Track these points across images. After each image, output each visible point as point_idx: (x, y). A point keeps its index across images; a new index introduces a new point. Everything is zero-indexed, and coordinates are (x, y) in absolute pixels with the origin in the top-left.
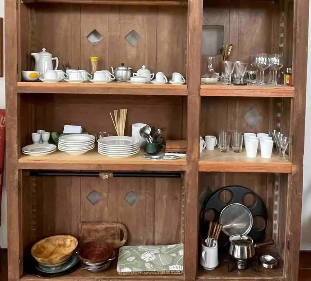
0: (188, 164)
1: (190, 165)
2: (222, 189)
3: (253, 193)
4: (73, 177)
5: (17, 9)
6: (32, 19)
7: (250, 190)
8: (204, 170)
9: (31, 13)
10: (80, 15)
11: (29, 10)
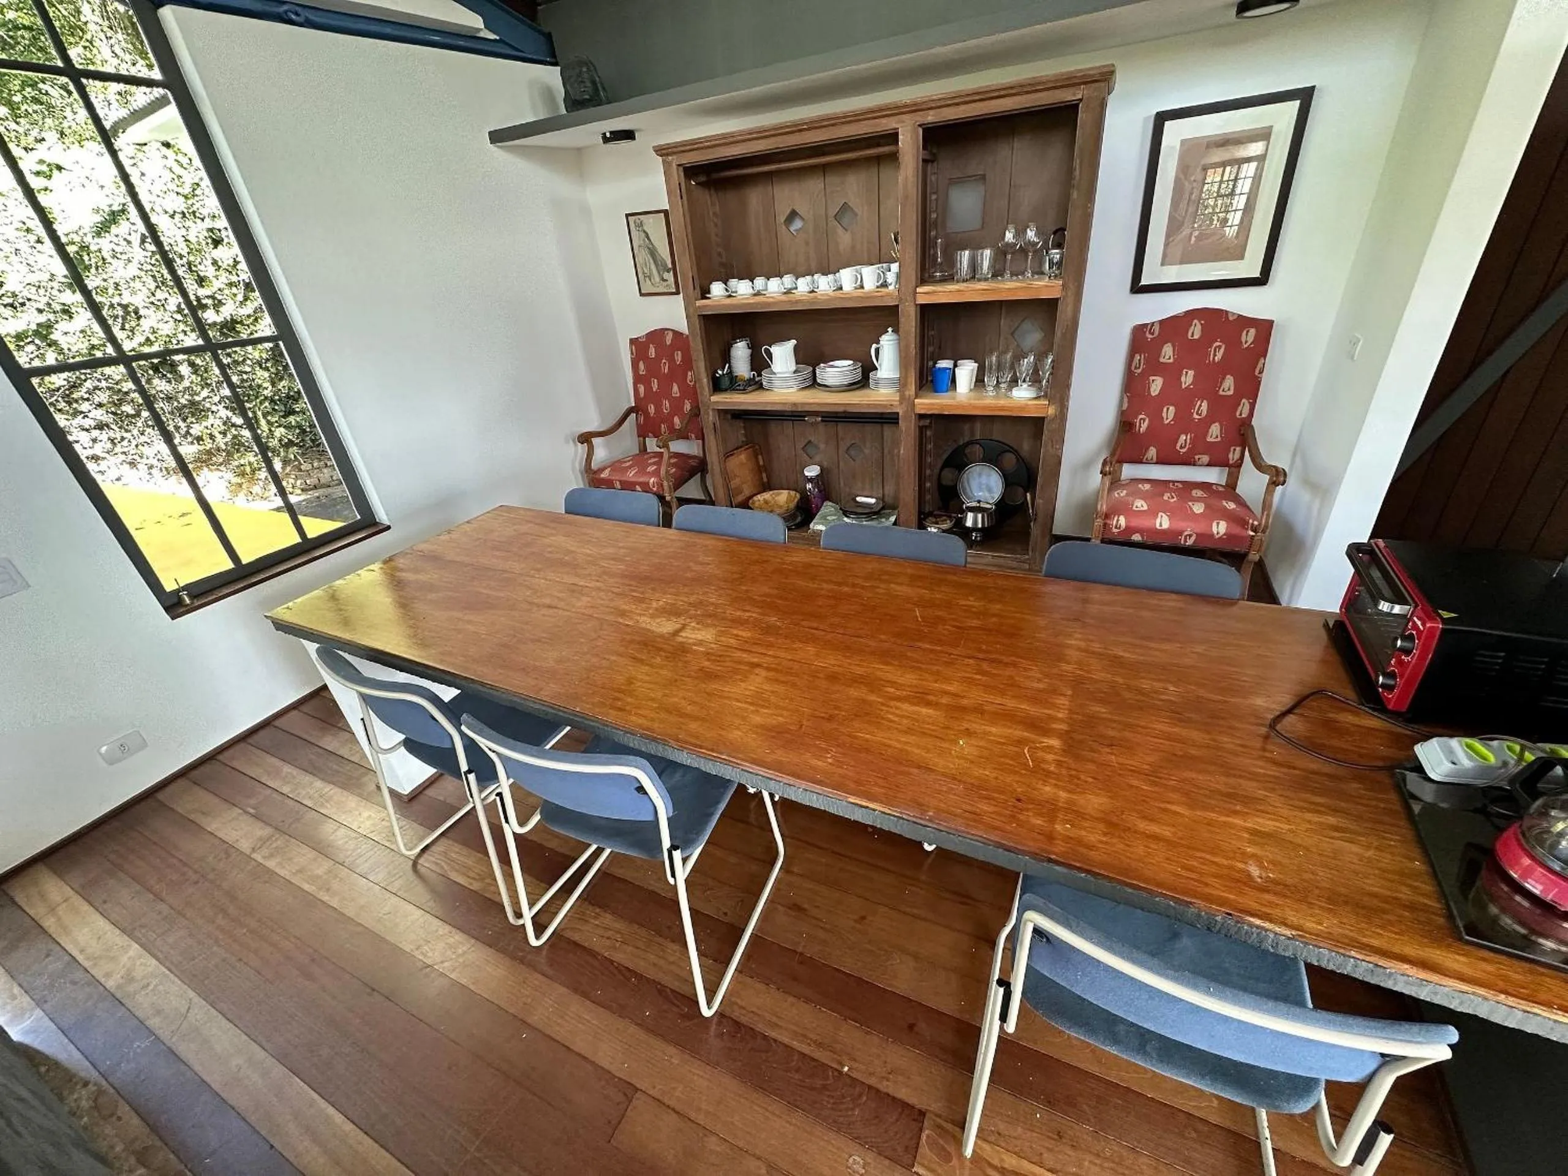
0: (901, 403)
1: (903, 406)
2: (971, 443)
3: (1016, 452)
4: (785, 422)
5: (682, 198)
6: (713, 204)
7: (1008, 446)
8: (922, 412)
9: (711, 196)
10: (770, 187)
11: (707, 192)
